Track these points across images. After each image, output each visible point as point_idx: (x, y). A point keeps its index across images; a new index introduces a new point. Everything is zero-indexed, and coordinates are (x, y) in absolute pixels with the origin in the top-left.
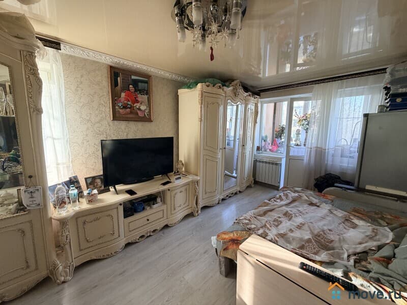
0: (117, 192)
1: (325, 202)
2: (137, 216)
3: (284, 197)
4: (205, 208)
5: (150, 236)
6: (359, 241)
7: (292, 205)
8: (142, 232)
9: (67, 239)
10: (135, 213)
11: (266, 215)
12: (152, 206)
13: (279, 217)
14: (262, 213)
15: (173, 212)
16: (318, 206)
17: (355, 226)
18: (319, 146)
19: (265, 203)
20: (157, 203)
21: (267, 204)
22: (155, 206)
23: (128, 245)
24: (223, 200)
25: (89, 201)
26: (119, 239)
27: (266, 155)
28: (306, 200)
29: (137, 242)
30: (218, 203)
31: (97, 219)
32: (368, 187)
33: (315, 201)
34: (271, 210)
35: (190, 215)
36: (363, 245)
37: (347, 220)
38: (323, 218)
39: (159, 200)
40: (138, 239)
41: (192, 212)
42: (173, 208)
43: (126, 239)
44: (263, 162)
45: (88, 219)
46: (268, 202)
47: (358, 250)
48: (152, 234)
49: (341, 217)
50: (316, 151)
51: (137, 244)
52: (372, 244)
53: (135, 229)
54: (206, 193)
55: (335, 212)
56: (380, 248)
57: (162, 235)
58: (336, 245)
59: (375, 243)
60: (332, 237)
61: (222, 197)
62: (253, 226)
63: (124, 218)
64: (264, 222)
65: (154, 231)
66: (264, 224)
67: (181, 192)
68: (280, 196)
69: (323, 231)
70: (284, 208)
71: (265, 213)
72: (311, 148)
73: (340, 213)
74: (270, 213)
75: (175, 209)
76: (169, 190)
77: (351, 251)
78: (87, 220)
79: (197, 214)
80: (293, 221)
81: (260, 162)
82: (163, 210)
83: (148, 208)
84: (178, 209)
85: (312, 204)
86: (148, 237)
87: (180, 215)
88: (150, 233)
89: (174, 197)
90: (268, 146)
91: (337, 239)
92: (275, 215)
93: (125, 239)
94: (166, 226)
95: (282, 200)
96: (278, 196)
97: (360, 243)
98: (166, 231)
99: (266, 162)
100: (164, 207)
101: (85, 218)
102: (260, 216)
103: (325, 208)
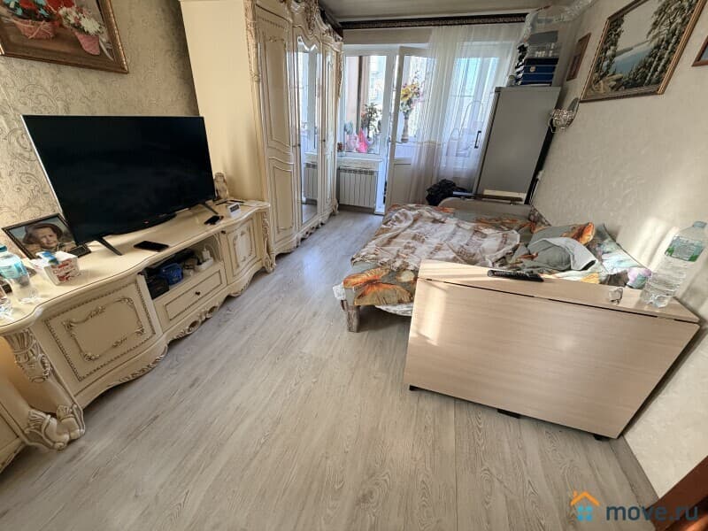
0: (115, 251)
1: (448, 216)
2: (175, 291)
3: (402, 218)
4: (280, 256)
5: (207, 319)
6: (496, 248)
7: (416, 226)
8: (192, 315)
9: (44, 367)
10: (170, 287)
11: (392, 243)
12: (196, 266)
13: (409, 243)
14: (385, 241)
15: (236, 273)
16: (443, 222)
17: (485, 236)
18: (432, 140)
19: (383, 229)
20: (204, 261)
21: (387, 230)
22: (204, 266)
23: (173, 344)
24: (303, 239)
25: (61, 278)
26: (155, 337)
27: (354, 159)
28: (428, 217)
29: (188, 335)
30: (297, 247)
31: (98, 312)
32: (487, 192)
33: (438, 216)
34: (395, 237)
35: (261, 273)
36: (502, 251)
37: (476, 231)
38: (454, 234)
39: (206, 254)
40: (189, 331)
41: (263, 267)
42: (235, 265)
43: (168, 335)
44: (350, 171)
45: (75, 315)
46: (385, 226)
47: (499, 257)
48: (208, 316)
49: (470, 229)
50: (429, 147)
51: (189, 338)
52: (508, 248)
53: (179, 314)
54: (279, 232)
55: (462, 225)
56: (515, 249)
57: (228, 312)
58: (479, 257)
59: (511, 247)
60: (472, 251)
61: (301, 236)
62: (385, 260)
63: (153, 298)
64: (395, 253)
65: (211, 310)
66: (395, 254)
67: (242, 235)
68: (396, 217)
69: (462, 247)
70: (409, 230)
71: (389, 241)
72: (422, 143)
73: (468, 226)
74: (395, 240)
75: (238, 266)
76: (223, 232)
77: (493, 259)
78: (74, 320)
79: (271, 269)
80: (428, 243)
81: (345, 171)
82: (219, 272)
83: (191, 272)
84: (242, 265)
85: (435, 221)
86: (203, 322)
87: (246, 274)
88: (205, 314)
89: (234, 245)
90: (355, 143)
91: (478, 251)
92: (402, 241)
93: (164, 336)
94: (229, 298)
95: (400, 222)
96: (393, 217)
97: (498, 250)
98: (231, 305)
99: (355, 171)
100: (219, 266)
101: (67, 316)
102: (384, 245)
103: (451, 223)
